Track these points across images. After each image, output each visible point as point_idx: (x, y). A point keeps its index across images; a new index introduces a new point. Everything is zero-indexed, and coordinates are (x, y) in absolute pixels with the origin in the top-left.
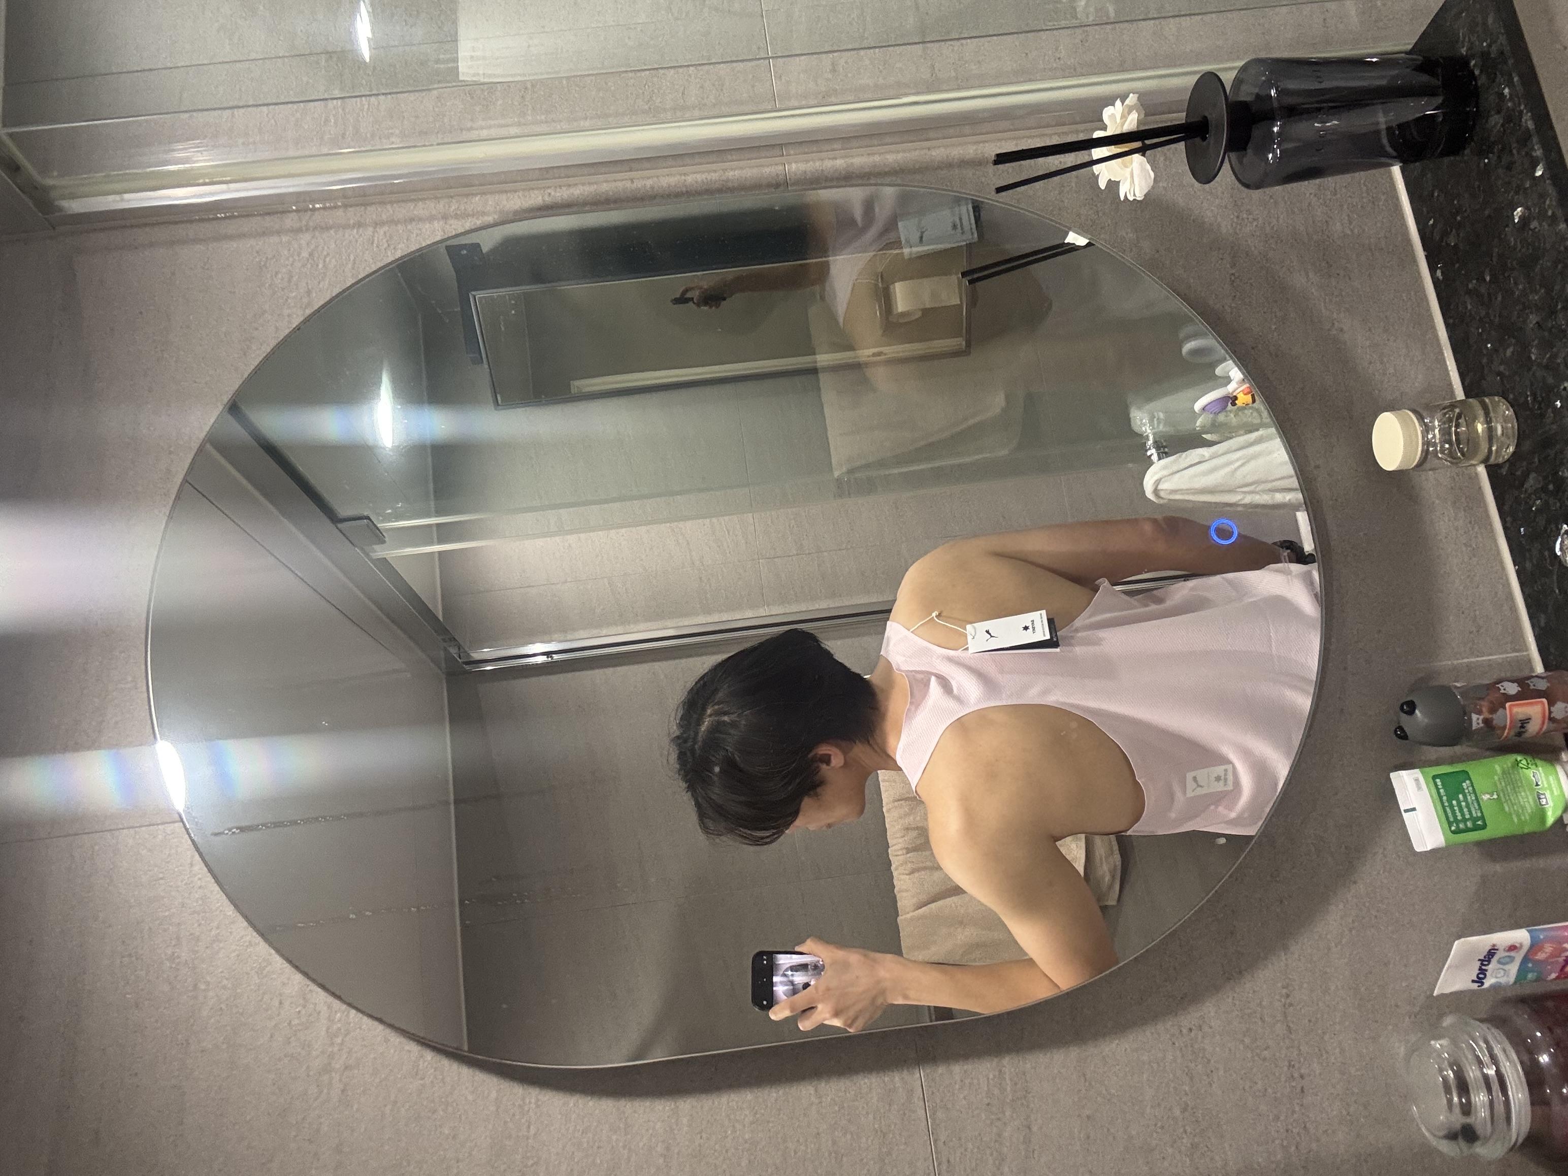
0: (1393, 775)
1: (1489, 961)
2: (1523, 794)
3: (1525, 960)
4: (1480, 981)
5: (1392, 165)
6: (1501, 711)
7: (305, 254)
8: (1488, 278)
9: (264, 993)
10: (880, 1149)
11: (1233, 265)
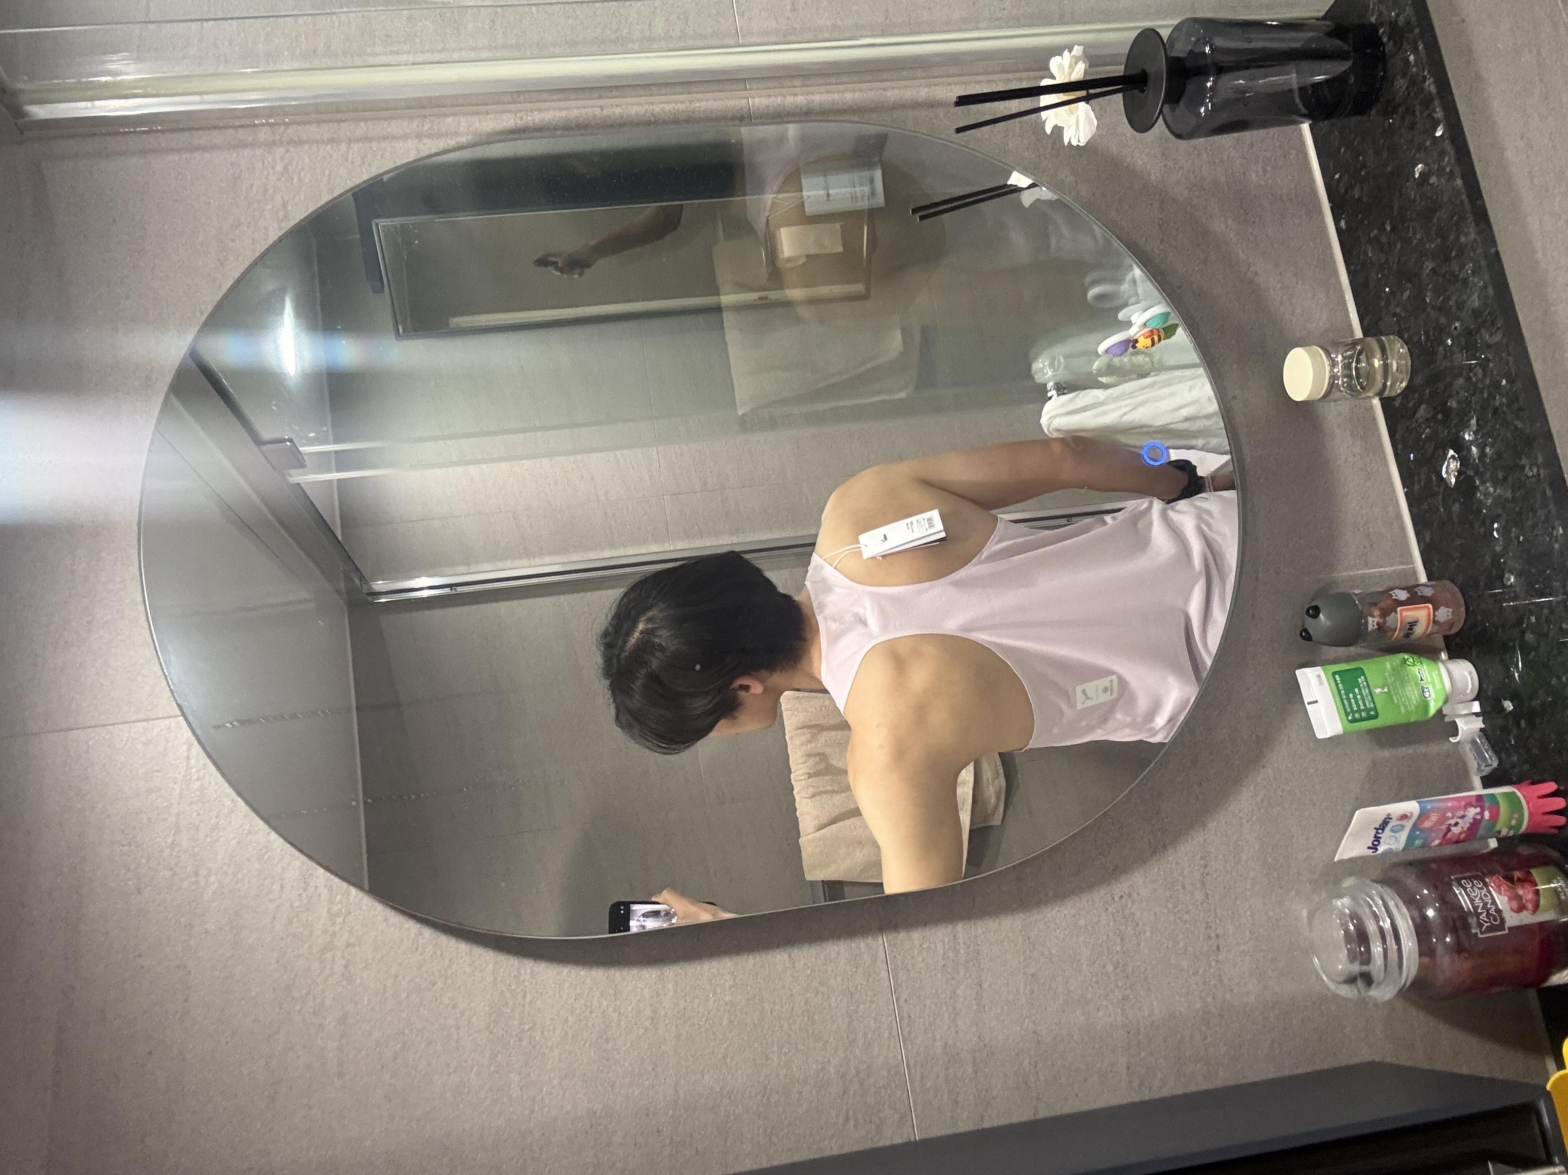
0: (1298, 672)
1: (1383, 830)
2: (1410, 688)
3: (1415, 827)
4: (1374, 847)
5: (1303, 123)
6: (1393, 614)
7: (279, 168)
8: (1388, 228)
9: (265, 879)
10: (848, 1007)
11: (1162, 210)
